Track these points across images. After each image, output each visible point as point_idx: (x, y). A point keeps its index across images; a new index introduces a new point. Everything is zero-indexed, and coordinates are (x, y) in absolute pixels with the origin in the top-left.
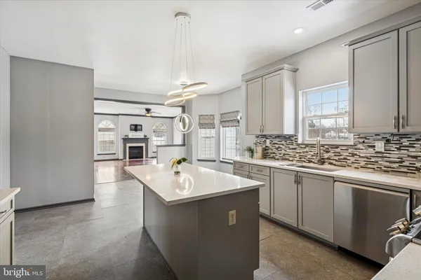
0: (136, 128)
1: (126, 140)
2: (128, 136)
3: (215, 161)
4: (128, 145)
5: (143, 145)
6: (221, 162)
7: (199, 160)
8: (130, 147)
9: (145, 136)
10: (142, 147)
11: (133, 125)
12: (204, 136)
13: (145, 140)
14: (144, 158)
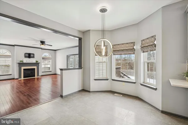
0: (29, 56)
1: (21, 64)
2: (23, 61)
3: (107, 80)
4: (23, 68)
5: (35, 67)
6: (113, 80)
7: (95, 80)
8: (24, 69)
9: (37, 61)
10: (34, 69)
11: (28, 54)
12: (98, 61)
13: (37, 64)
14: (36, 77)
